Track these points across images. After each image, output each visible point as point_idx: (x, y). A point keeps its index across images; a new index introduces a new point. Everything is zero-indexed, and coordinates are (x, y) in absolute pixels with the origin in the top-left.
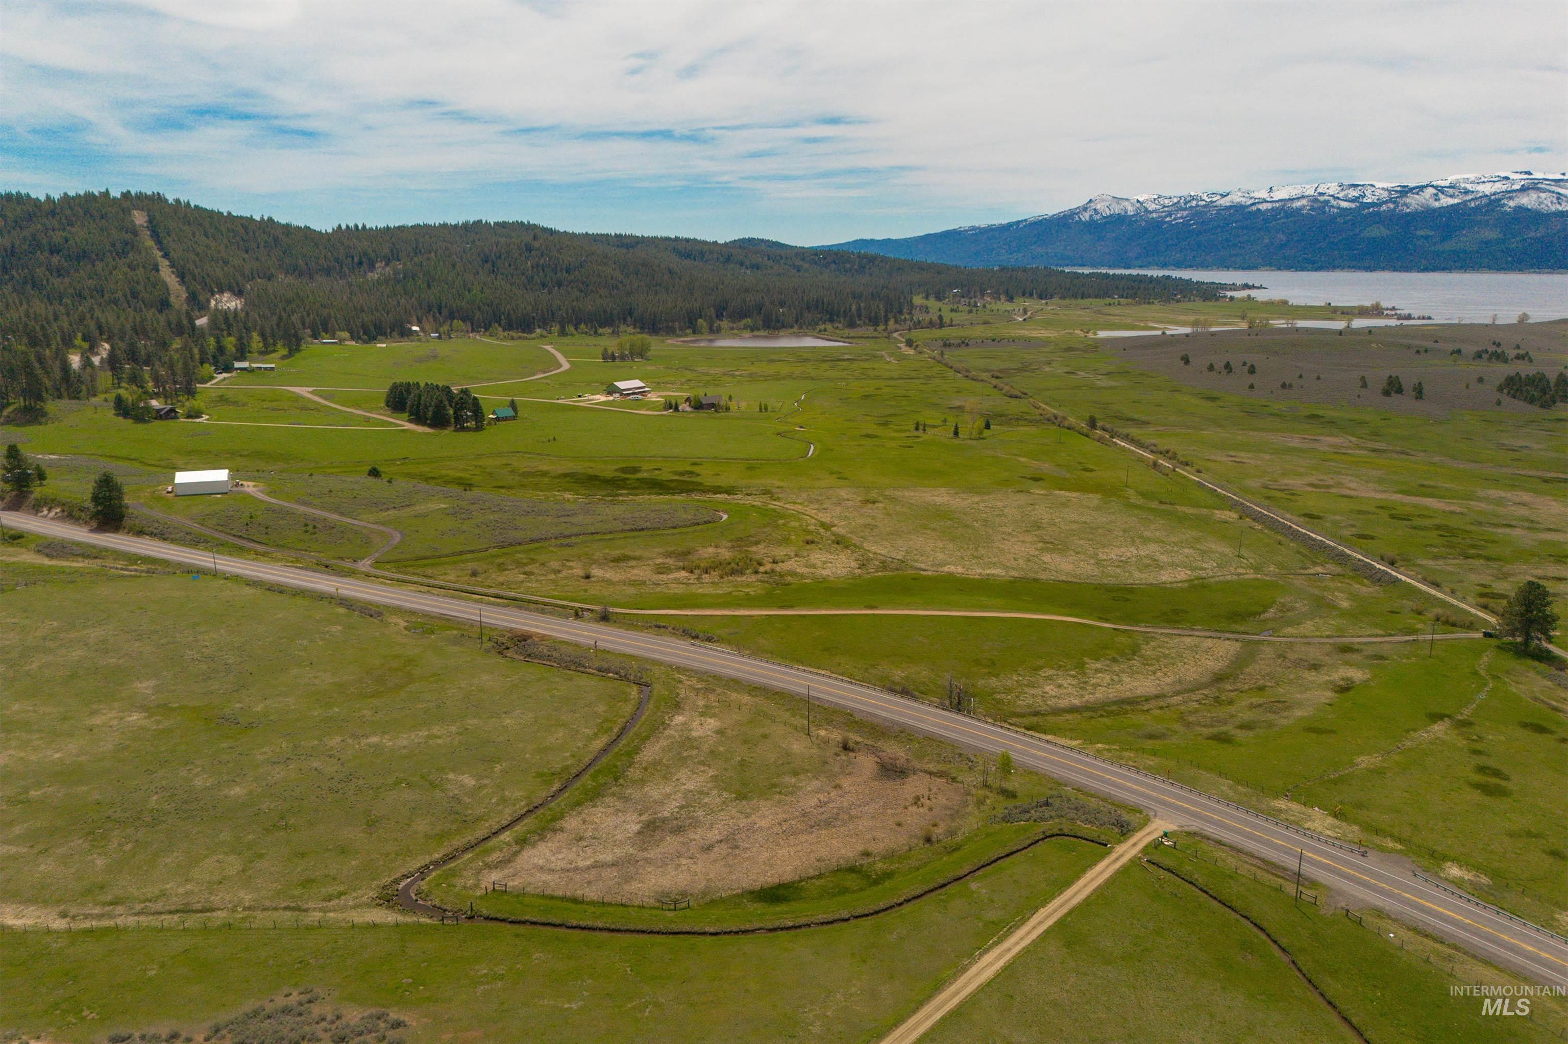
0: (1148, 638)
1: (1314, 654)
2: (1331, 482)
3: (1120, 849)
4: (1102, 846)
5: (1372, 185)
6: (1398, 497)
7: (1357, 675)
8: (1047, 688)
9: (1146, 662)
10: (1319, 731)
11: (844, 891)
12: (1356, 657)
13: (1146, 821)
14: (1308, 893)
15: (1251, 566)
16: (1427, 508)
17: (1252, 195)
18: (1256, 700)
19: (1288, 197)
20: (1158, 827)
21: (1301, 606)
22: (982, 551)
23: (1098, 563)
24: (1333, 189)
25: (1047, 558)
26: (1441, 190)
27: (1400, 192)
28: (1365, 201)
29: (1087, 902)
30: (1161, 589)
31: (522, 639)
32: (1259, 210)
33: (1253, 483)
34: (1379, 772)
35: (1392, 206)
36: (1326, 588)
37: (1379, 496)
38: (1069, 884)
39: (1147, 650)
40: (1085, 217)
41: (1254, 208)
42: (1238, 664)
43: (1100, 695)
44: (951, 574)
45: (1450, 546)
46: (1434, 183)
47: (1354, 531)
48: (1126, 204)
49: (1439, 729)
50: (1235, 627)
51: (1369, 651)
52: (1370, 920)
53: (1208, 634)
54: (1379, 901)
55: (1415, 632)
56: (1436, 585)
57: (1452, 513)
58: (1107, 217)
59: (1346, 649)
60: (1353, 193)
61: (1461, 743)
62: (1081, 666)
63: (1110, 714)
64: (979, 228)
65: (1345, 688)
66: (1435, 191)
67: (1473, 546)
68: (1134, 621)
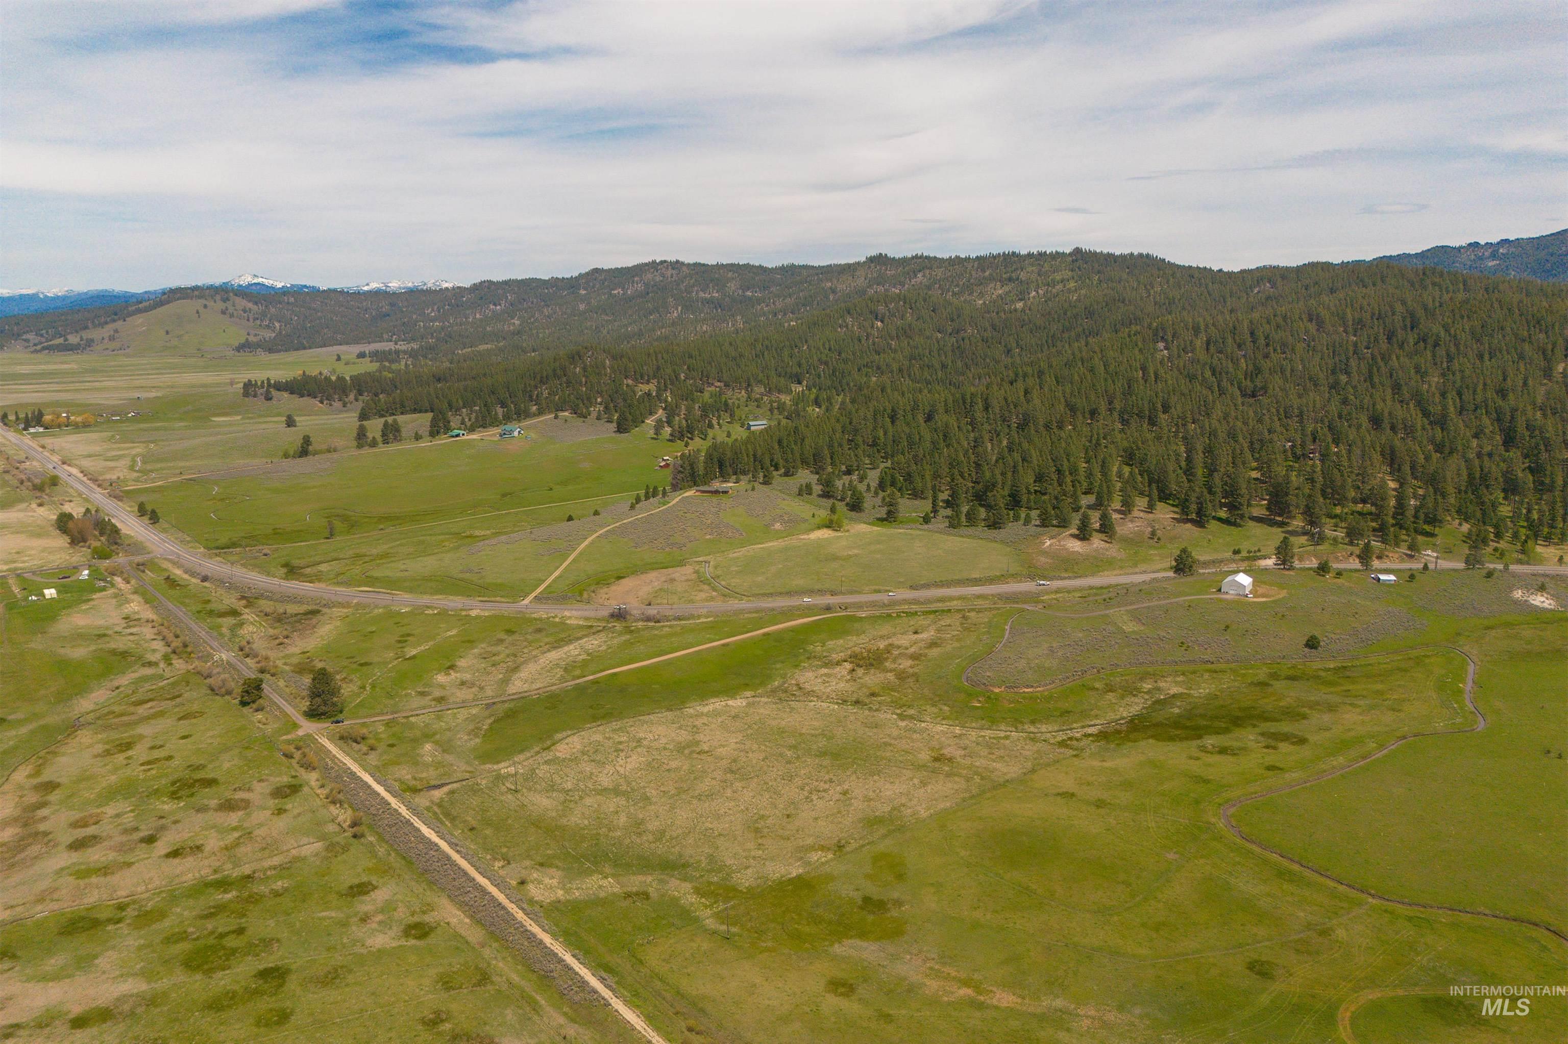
0: (562, 679)
1: (463, 693)
7: (441, 678)
10: (469, 641)
12: (437, 694)
13: (531, 601)
15: (503, 779)
20: (526, 602)
21: (464, 737)
23: (639, 743)
25: (684, 734)
50: (512, 705)
51: (428, 697)
53: (526, 694)
62: (590, 655)
65: (450, 668)
68: (577, 688)
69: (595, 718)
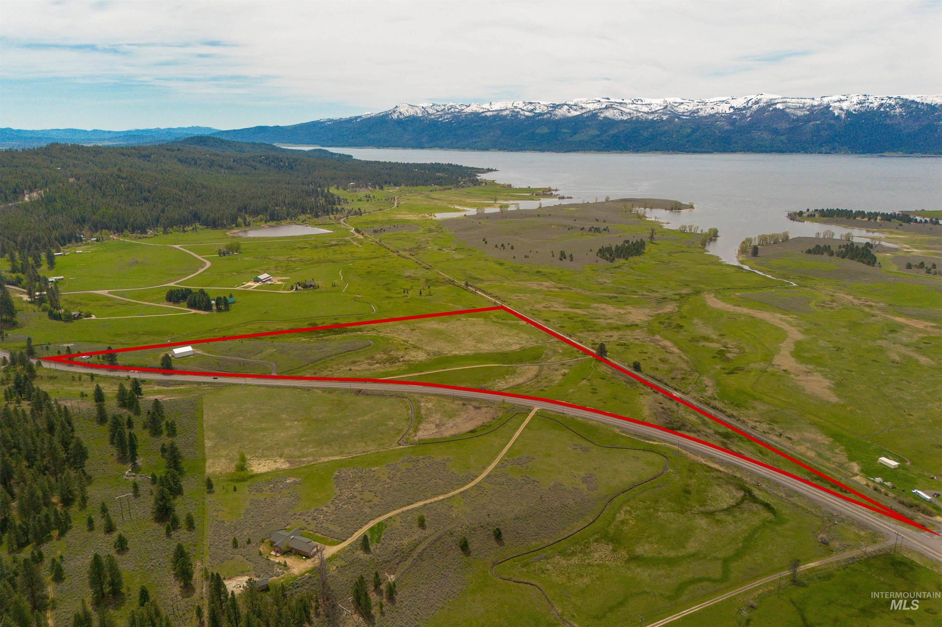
1: (556, 367)
2: (549, 305)
3: (531, 414)
4: (527, 414)
5: (539, 103)
6: (569, 310)
7: (566, 371)
8: (500, 384)
9: (519, 374)
10: (561, 386)
11: (484, 429)
12: (565, 366)
13: (533, 409)
14: (564, 416)
15: (535, 341)
16: (577, 314)
17: (482, 106)
18: (547, 380)
19: (499, 109)
20: (536, 409)
21: (550, 353)
22: (460, 345)
23: (494, 345)
24: (521, 105)
25: (479, 345)
26: (570, 107)
27: (552, 107)
28: (536, 112)
29: (529, 423)
30: (514, 352)
31: (360, 391)
32: (486, 116)
33: (527, 308)
34: (574, 392)
35: (549, 115)
36: (555, 347)
37: (564, 310)
38: (524, 421)
39: (518, 371)
40: (395, 116)
41: (484, 115)
42: (540, 371)
43: (512, 384)
44: (455, 355)
45: (585, 328)
46: (567, 103)
47: (559, 325)
48: (417, 109)
49: (584, 381)
50: (536, 361)
51: (568, 364)
52: (575, 418)
53: (530, 365)
54: (576, 415)
55: (577, 357)
56: (581, 342)
57: (584, 315)
58: (408, 117)
59: (563, 364)
60: (531, 107)
61: (589, 384)
62: (504, 378)
63: (516, 388)
64: (333, 120)
65: (564, 375)
66: (568, 108)
67: (590, 327)
68: (511, 363)
69: (506, 354)
